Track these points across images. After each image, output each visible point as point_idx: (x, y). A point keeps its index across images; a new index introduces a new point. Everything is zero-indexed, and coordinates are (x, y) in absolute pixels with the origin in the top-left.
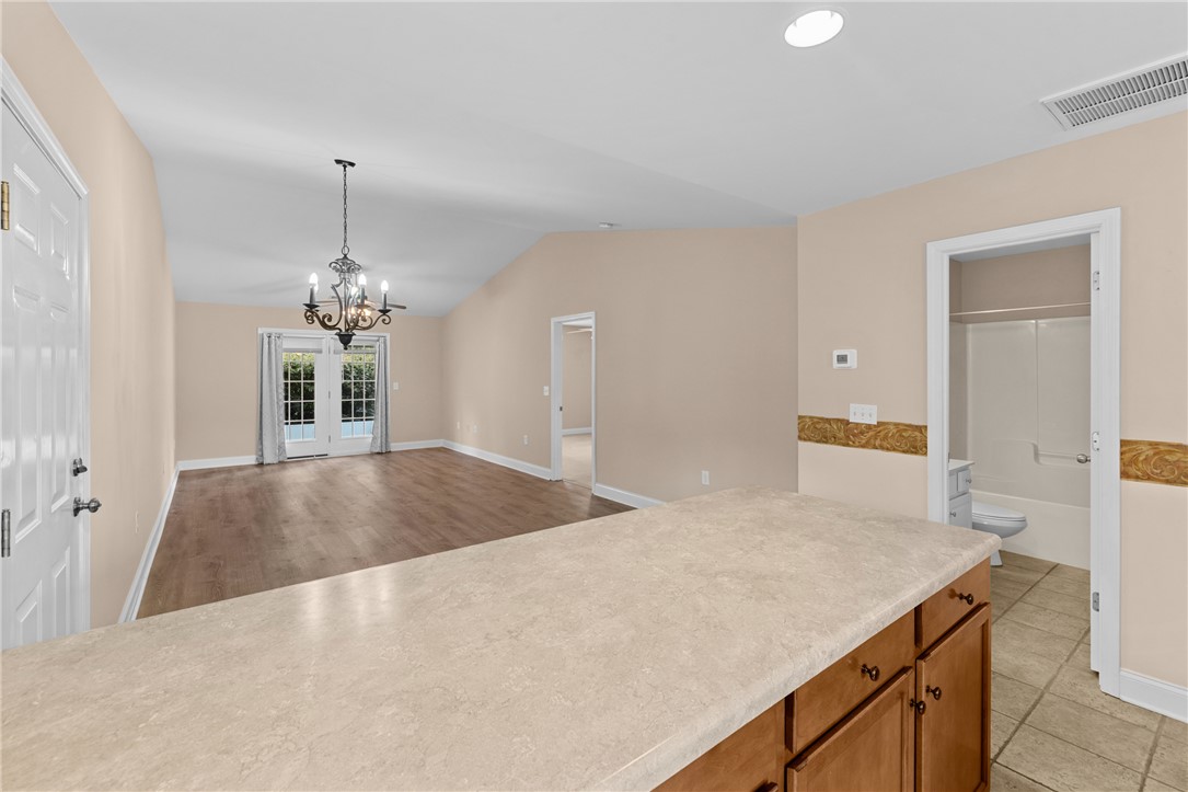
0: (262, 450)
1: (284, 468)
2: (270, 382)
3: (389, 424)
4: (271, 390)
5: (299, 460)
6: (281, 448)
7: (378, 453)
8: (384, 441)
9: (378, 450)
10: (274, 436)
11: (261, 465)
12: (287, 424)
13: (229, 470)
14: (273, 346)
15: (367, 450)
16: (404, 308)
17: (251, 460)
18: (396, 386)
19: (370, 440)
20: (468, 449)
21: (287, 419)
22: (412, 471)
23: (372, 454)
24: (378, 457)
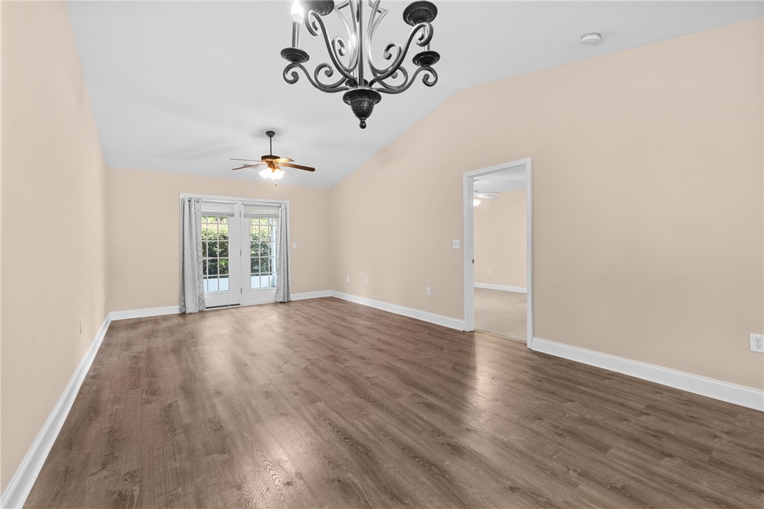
0: (184, 301)
1: (204, 317)
2: (191, 241)
3: (289, 278)
4: (191, 248)
5: (217, 309)
6: (201, 299)
7: (281, 302)
8: (286, 291)
9: (281, 300)
10: (195, 288)
11: (183, 314)
12: (206, 278)
13: (155, 320)
14: (193, 209)
15: (272, 300)
16: (313, 170)
17: (175, 310)
18: (294, 246)
19: (275, 291)
20: (361, 299)
21: (205, 273)
22: (322, 320)
23: (276, 303)
24: (281, 306)
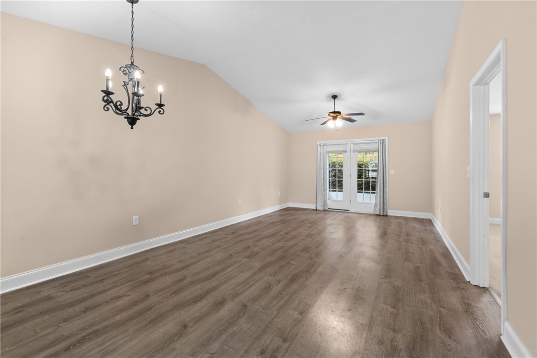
0: (317, 202)
5: (335, 211)
6: (325, 202)
7: (378, 215)
10: (322, 196)
12: (331, 191)
15: (371, 212)
18: (392, 172)
19: (374, 205)
21: (330, 188)
23: (374, 215)
